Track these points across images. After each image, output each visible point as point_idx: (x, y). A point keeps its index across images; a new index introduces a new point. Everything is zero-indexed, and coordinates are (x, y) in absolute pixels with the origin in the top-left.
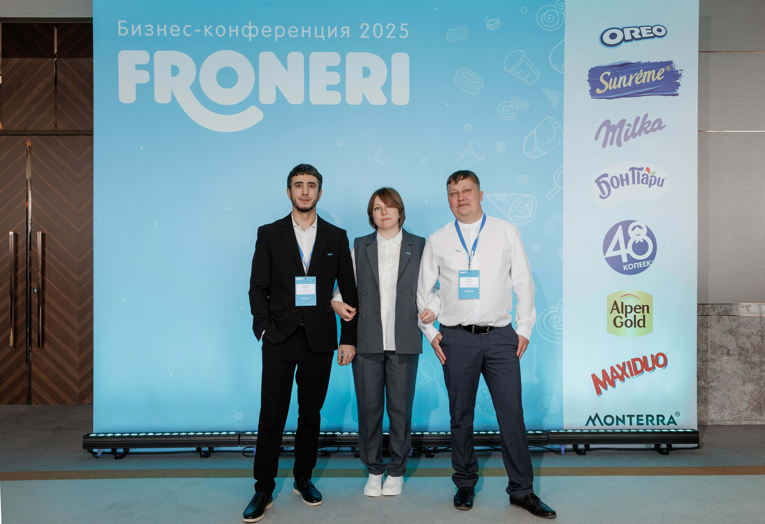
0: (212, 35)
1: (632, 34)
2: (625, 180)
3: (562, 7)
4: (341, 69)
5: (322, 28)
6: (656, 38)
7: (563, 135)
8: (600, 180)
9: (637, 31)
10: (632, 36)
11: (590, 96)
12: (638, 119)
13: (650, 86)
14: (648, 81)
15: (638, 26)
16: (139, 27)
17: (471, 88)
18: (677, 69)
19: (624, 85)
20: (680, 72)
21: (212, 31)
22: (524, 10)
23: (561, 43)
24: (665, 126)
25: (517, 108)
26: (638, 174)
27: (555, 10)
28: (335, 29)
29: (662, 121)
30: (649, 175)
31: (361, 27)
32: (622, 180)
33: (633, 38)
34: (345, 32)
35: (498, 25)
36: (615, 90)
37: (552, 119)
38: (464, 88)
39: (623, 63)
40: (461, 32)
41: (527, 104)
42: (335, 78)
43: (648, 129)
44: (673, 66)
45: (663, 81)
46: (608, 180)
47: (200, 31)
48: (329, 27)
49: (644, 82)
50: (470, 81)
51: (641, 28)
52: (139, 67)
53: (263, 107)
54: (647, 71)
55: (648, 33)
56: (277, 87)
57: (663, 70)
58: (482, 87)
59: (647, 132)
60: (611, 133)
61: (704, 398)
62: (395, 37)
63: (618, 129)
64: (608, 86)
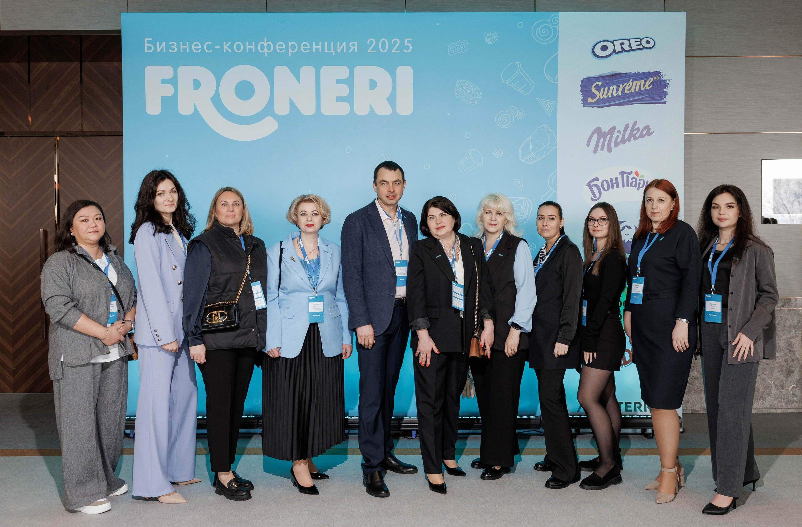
0: (230, 51)
1: (622, 46)
2: (615, 183)
3: (556, 21)
4: (349, 81)
5: (332, 43)
6: (645, 50)
7: (556, 142)
8: (592, 184)
9: (627, 43)
10: (622, 48)
11: (582, 105)
12: (627, 126)
13: (639, 95)
14: (637, 90)
15: (628, 38)
16: (164, 44)
17: (470, 99)
18: (664, 78)
19: (615, 95)
20: (668, 81)
21: (231, 47)
22: (520, 25)
23: (555, 55)
24: (653, 132)
25: (514, 117)
26: (628, 177)
27: (549, 24)
28: (344, 44)
29: (650, 128)
30: (638, 179)
31: (368, 43)
32: (612, 184)
33: (623, 50)
34: (353, 48)
35: (496, 39)
36: (606, 99)
37: (546, 126)
38: (464, 98)
39: (613, 73)
40: (461, 46)
41: (523, 113)
42: (344, 90)
43: (637, 135)
44: (661, 75)
45: (652, 90)
46: (599, 183)
47: (219, 47)
48: (338, 43)
49: (633, 91)
50: (470, 92)
51: (630, 40)
52: (164, 81)
53: (277, 118)
54: (636, 81)
55: (637, 45)
56: (291, 100)
57: (652, 79)
58: (480, 97)
59: (636, 139)
60: (602, 140)
61: (697, 387)
62: (399, 52)
63: (609, 136)
64: (600, 95)
